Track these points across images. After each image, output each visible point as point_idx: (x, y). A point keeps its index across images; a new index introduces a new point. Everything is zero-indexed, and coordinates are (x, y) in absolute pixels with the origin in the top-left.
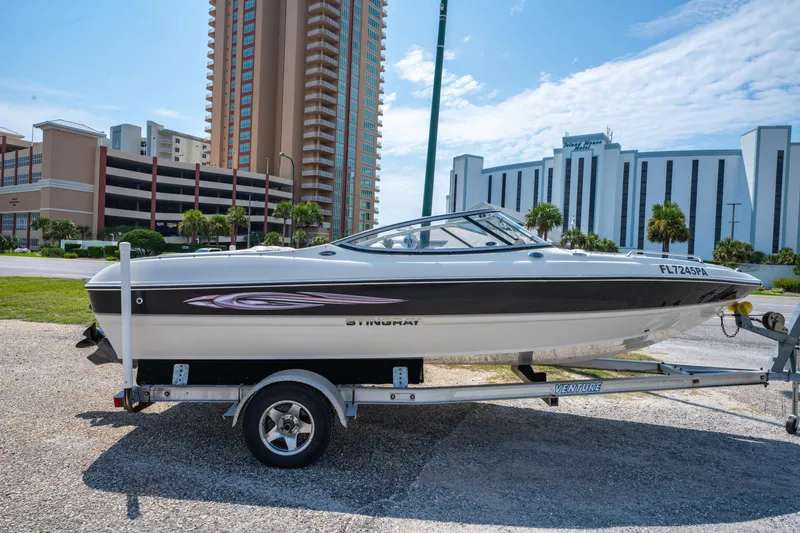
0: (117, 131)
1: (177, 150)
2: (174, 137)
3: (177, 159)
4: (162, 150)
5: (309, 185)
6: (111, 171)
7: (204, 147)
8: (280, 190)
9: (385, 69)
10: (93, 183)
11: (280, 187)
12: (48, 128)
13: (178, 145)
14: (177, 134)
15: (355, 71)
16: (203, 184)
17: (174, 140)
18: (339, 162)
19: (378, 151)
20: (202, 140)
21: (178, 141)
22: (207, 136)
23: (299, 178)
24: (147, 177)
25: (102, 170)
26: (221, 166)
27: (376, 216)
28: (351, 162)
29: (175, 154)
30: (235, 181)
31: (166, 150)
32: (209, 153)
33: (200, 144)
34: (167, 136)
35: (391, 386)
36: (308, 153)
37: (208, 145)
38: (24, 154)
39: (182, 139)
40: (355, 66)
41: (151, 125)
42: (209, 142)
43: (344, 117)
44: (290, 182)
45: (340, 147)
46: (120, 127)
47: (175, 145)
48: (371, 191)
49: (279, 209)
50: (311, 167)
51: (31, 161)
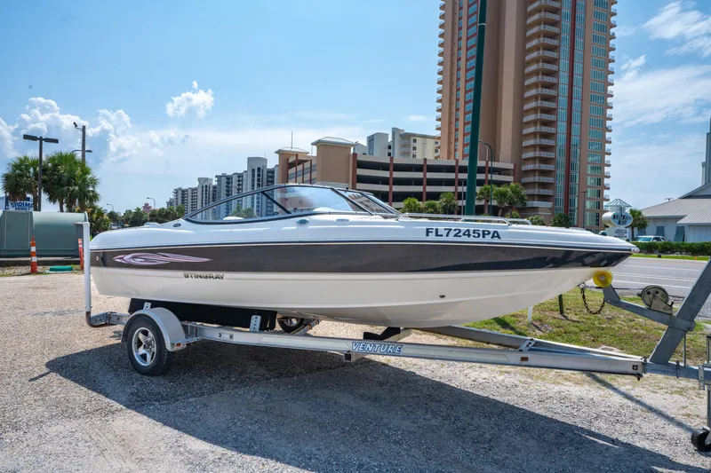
0: (371, 139)
1: (415, 148)
2: (412, 138)
3: (414, 156)
4: (403, 150)
5: (530, 167)
6: (361, 172)
7: (436, 143)
8: (500, 174)
9: (616, 35)
10: (348, 182)
11: (499, 171)
12: (320, 144)
13: (415, 145)
14: (414, 135)
15: (579, 46)
16: (430, 175)
17: (412, 141)
18: (561, 140)
19: (608, 123)
20: (433, 138)
21: (415, 141)
22: (438, 133)
23: (520, 161)
24: (386, 174)
25: (354, 172)
26: (449, 158)
27: (606, 192)
28: (574, 140)
29: (412, 152)
30: (457, 170)
31: (406, 150)
32: (439, 147)
33: (433, 141)
34: (406, 139)
35: (248, 330)
36: (528, 135)
37: (439, 141)
38: (307, 165)
39: (418, 139)
40: (578, 40)
41: (395, 131)
42: (439, 138)
43: (566, 94)
44: (511, 166)
45: (562, 127)
46: (373, 136)
47: (413, 144)
48: (600, 167)
49: (482, 193)
50: (532, 149)
51: (311, 169)
